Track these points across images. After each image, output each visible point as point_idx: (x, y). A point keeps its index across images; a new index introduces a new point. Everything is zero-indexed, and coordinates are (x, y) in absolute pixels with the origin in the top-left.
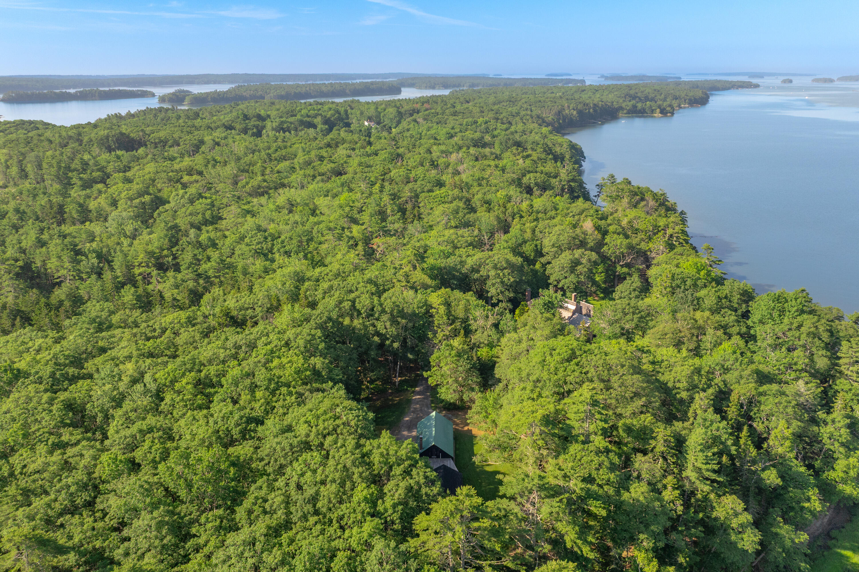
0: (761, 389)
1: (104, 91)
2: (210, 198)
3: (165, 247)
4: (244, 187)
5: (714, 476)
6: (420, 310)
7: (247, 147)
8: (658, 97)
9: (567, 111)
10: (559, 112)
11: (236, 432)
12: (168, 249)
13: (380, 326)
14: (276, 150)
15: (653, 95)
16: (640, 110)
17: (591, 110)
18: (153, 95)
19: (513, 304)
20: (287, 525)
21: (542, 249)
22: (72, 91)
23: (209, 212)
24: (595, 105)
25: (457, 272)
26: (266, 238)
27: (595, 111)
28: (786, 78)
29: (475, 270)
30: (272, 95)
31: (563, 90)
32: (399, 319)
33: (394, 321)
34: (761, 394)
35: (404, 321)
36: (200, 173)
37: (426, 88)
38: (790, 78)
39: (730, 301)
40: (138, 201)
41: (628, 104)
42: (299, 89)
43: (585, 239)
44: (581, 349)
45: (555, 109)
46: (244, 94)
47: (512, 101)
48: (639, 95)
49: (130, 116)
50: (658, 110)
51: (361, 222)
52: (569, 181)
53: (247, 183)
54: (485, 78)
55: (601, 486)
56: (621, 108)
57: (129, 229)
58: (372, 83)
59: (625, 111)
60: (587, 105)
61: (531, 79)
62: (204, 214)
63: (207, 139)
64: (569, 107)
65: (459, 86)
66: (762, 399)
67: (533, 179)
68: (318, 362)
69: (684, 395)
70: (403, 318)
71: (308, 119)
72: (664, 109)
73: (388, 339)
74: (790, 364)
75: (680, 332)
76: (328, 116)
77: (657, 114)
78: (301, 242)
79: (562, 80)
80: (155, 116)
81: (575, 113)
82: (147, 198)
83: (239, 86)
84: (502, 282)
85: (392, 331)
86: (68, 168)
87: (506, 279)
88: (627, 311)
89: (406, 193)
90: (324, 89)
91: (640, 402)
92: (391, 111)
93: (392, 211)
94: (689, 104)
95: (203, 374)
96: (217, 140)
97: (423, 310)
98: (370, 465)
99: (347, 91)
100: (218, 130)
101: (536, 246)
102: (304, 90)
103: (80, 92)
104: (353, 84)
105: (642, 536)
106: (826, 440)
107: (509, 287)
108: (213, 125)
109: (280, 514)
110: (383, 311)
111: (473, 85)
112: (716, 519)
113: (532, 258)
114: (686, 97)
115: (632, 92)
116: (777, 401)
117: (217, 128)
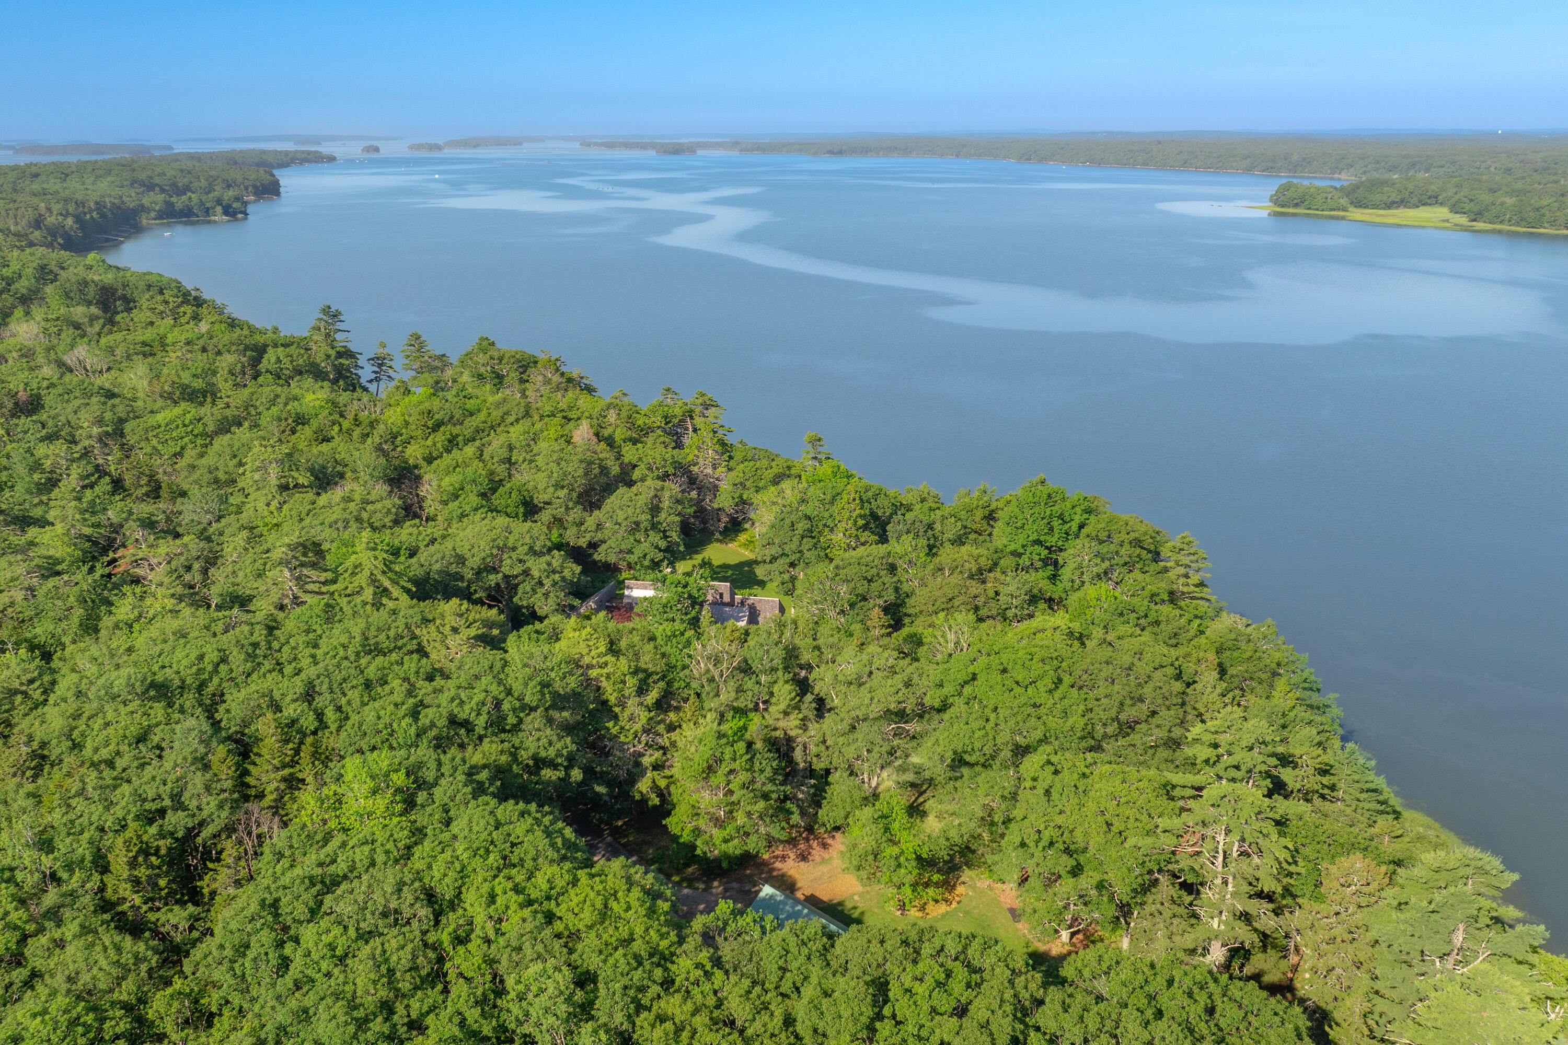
8: (196, 184)
15: (185, 181)
16: (181, 211)
24: (95, 203)
27: (103, 216)
28: (367, 144)
38: (375, 143)
41: (155, 200)
48: (157, 180)
50: (219, 209)
56: (142, 208)
59: (153, 214)
60: (82, 204)
72: (229, 206)
77: (219, 216)
94: (255, 194)
114: (247, 183)
115: (143, 176)
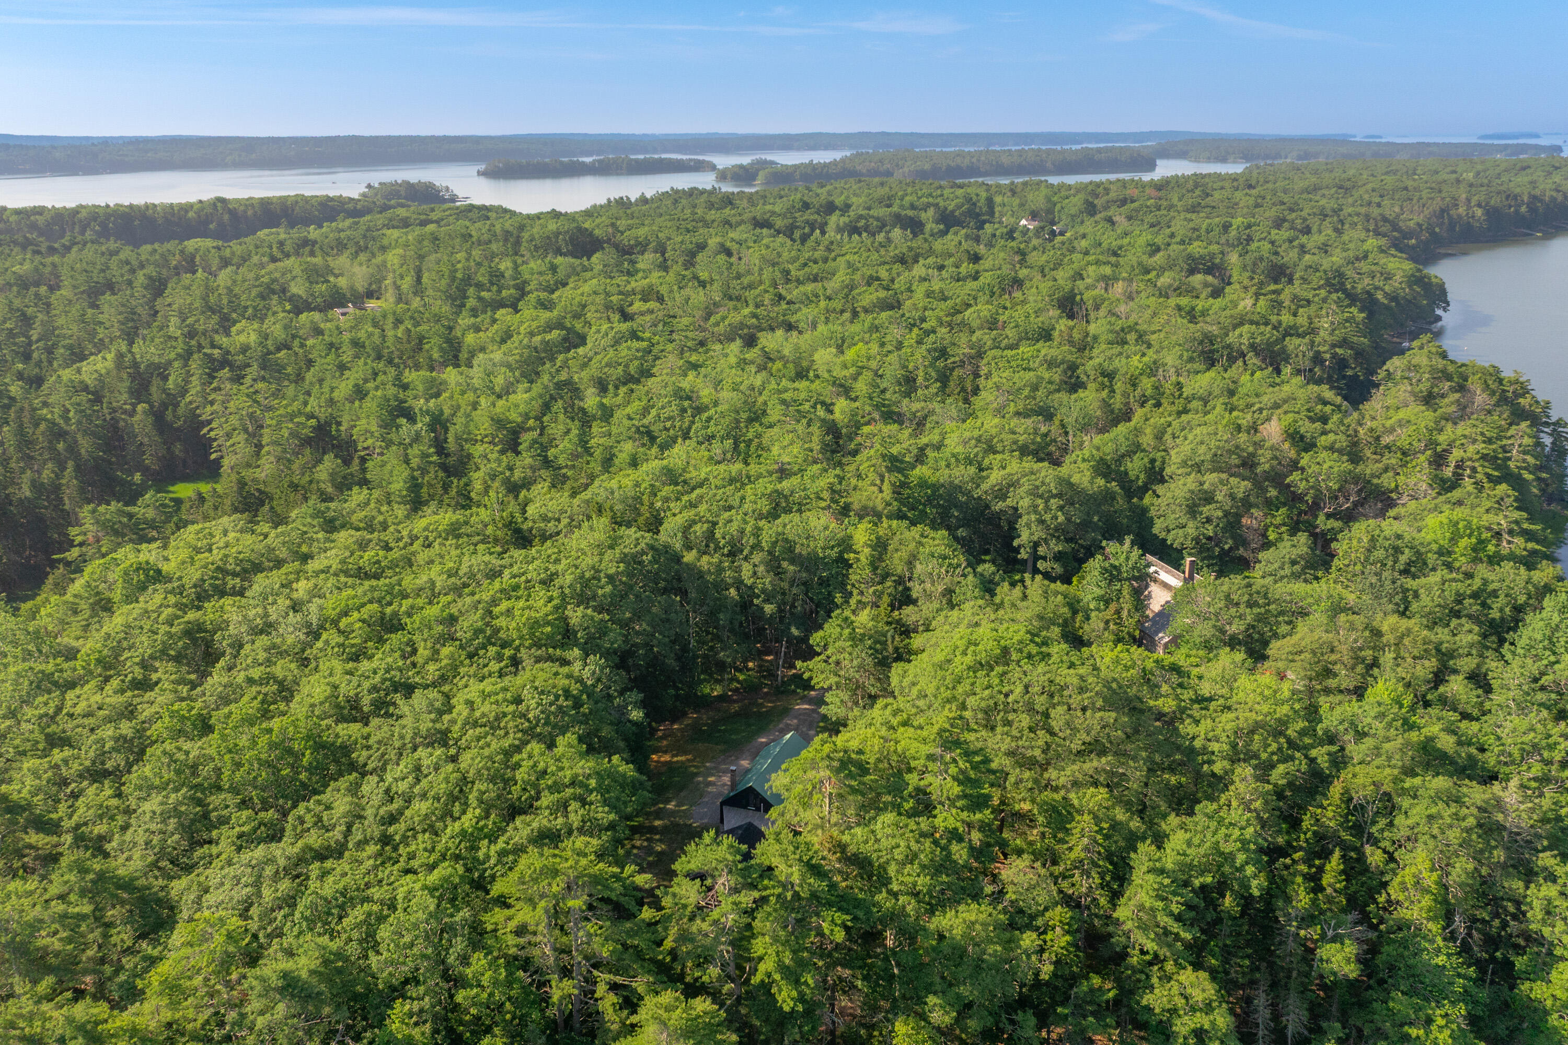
0: (1409, 783)
1: (636, 161)
2: (649, 340)
3: (533, 414)
4: (717, 324)
5: (1175, 927)
6: (828, 552)
7: (763, 257)
9: (1462, 210)
10: (1443, 211)
11: (366, 702)
12: (537, 418)
13: (746, 571)
14: (805, 265)
17: (1523, 209)
18: (713, 167)
19: (1064, 566)
20: (338, 852)
21: (1162, 469)
22: (588, 160)
23: (636, 363)
24: (1534, 198)
25: (964, 494)
26: (684, 410)
27: (1530, 210)
29: (1001, 493)
30: (906, 170)
31: (1479, 167)
32: (785, 564)
33: (774, 566)
34: (1404, 792)
35: (792, 568)
36: (660, 299)
37: (1209, 160)
39: (1484, 605)
40: (539, 338)
42: (959, 160)
43: (1253, 455)
44: (1021, 651)
45: (1436, 204)
46: (858, 168)
47: (1345, 188)
49: (643, 200)
51: (853, 395)
52: (1333, 346)
53: (724, 318)
54: (1342, 141)
55: (895, 895)
57: (499, 382)
58: (1099, 150)
60: (1515, 197)
61: (1435, 144)
62: (627, 366)
63: (713, 242)
64: (1468, 200)
65: (1277, 156)
66: (1405, 802)
67: (1246, 336)
68: (576, 615)
69: (1218, 767)
70: (792, 561)
71: (910, 213)
73: (758, 597)
74: (1536, 747)
75: (1332, 651)
76: (950, 208)
78: (738, 421)
79: (1506, 147)
80: (676, 201)
81: (1479, 212)
82: (555, 334)
83: (858, 155)
84: (1041, 522)
85: (767, 581)
86: (468, 280)
87: (1047, 517)
88: (1235, 597)
89: (963, 349)
90: (1005, 160)
91: (1093, 764)
92: (1077, 202)
93: (926, 379)
95: (388, 610)
96: (728, 244)
97: (834, 553)
98: (508, 782)
99: (1049, 165)
100: (742, 227)
101: (1153, 461)
102: (967, 161)
103: (600, 161)
104: (1063, 152)
105: (932, 1000)
106: (1535, 913)
107: (1059, 532)
108: (734, 220)
109: (337, 834)
110: (757, 547)
111: (1306, 156)
112: (1149, 1009)
113: (1140, 483)
116: (1434, 810)
117: (739, 224)
